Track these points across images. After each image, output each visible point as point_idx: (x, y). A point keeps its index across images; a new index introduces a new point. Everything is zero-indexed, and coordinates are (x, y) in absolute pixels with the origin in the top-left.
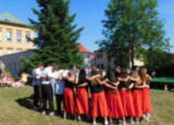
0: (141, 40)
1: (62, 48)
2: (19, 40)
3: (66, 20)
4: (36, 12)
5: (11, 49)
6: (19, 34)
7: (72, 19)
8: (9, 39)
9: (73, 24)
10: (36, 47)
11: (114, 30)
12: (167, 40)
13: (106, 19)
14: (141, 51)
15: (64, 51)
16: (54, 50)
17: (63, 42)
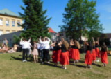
0: (86, 25)
1: (38, 30)
2: (13, 26)
3: (41, 13)
4: (23, 9)
5: (9, 31)
6: (13, 21)
7: (44, 13)
8: (7, 25)
9: (45, 16)
10: (23, 29)
11: (70, 19)
12: (101, 25)
13: (65, 13)
14: (86, 32)
15: (40, 31)
16: (33, 31)
17: (39, 26)
